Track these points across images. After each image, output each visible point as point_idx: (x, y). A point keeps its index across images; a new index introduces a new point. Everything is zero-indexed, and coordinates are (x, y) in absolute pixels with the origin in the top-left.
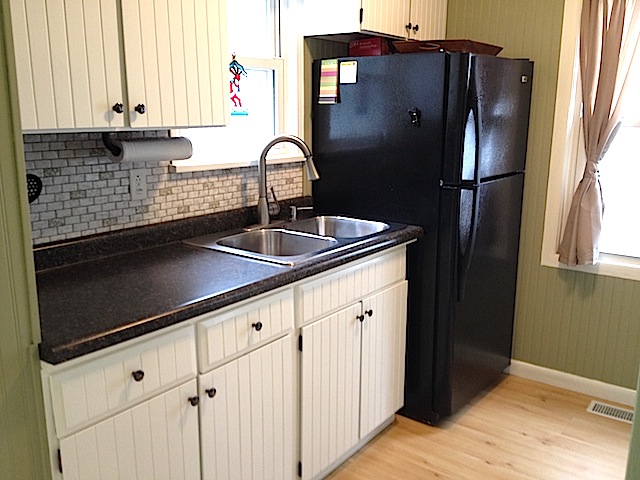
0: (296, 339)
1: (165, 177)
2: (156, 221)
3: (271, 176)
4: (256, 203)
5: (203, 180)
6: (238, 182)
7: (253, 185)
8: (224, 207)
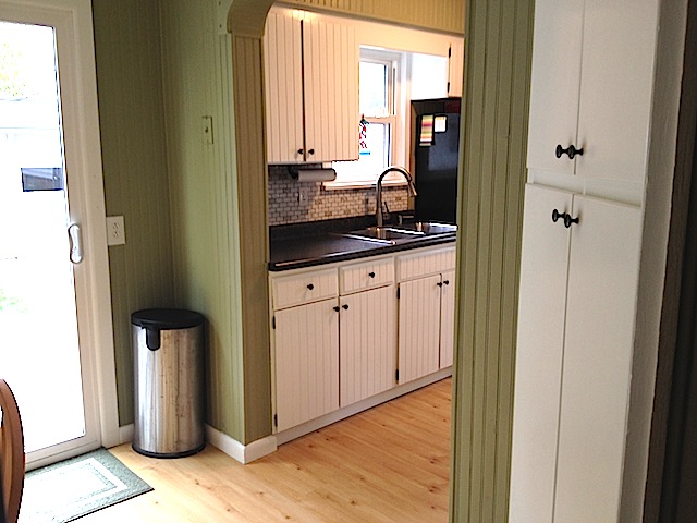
0: (396, 290)
1: (319, 193)
2: (312, 220)
3: (385, 195)
4: (374, 213)
5: (341, 196)
6: (363, 198)
7: (372, 200)
8: (353, 214)
